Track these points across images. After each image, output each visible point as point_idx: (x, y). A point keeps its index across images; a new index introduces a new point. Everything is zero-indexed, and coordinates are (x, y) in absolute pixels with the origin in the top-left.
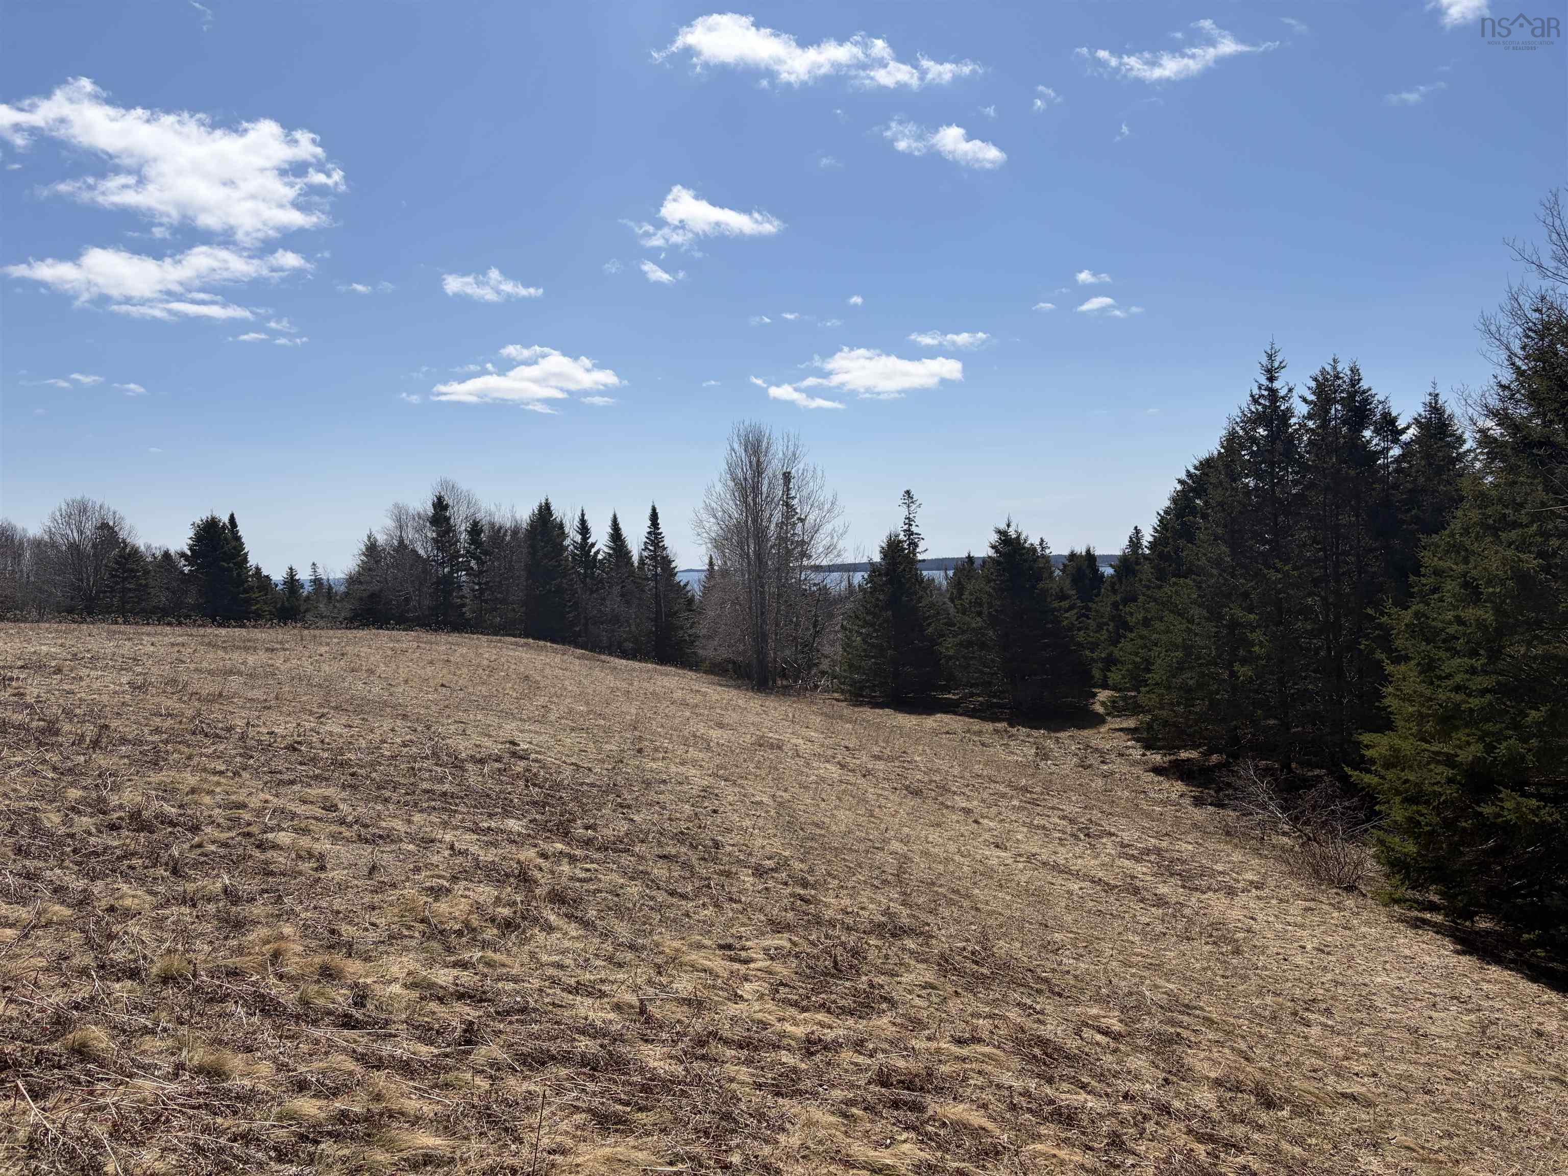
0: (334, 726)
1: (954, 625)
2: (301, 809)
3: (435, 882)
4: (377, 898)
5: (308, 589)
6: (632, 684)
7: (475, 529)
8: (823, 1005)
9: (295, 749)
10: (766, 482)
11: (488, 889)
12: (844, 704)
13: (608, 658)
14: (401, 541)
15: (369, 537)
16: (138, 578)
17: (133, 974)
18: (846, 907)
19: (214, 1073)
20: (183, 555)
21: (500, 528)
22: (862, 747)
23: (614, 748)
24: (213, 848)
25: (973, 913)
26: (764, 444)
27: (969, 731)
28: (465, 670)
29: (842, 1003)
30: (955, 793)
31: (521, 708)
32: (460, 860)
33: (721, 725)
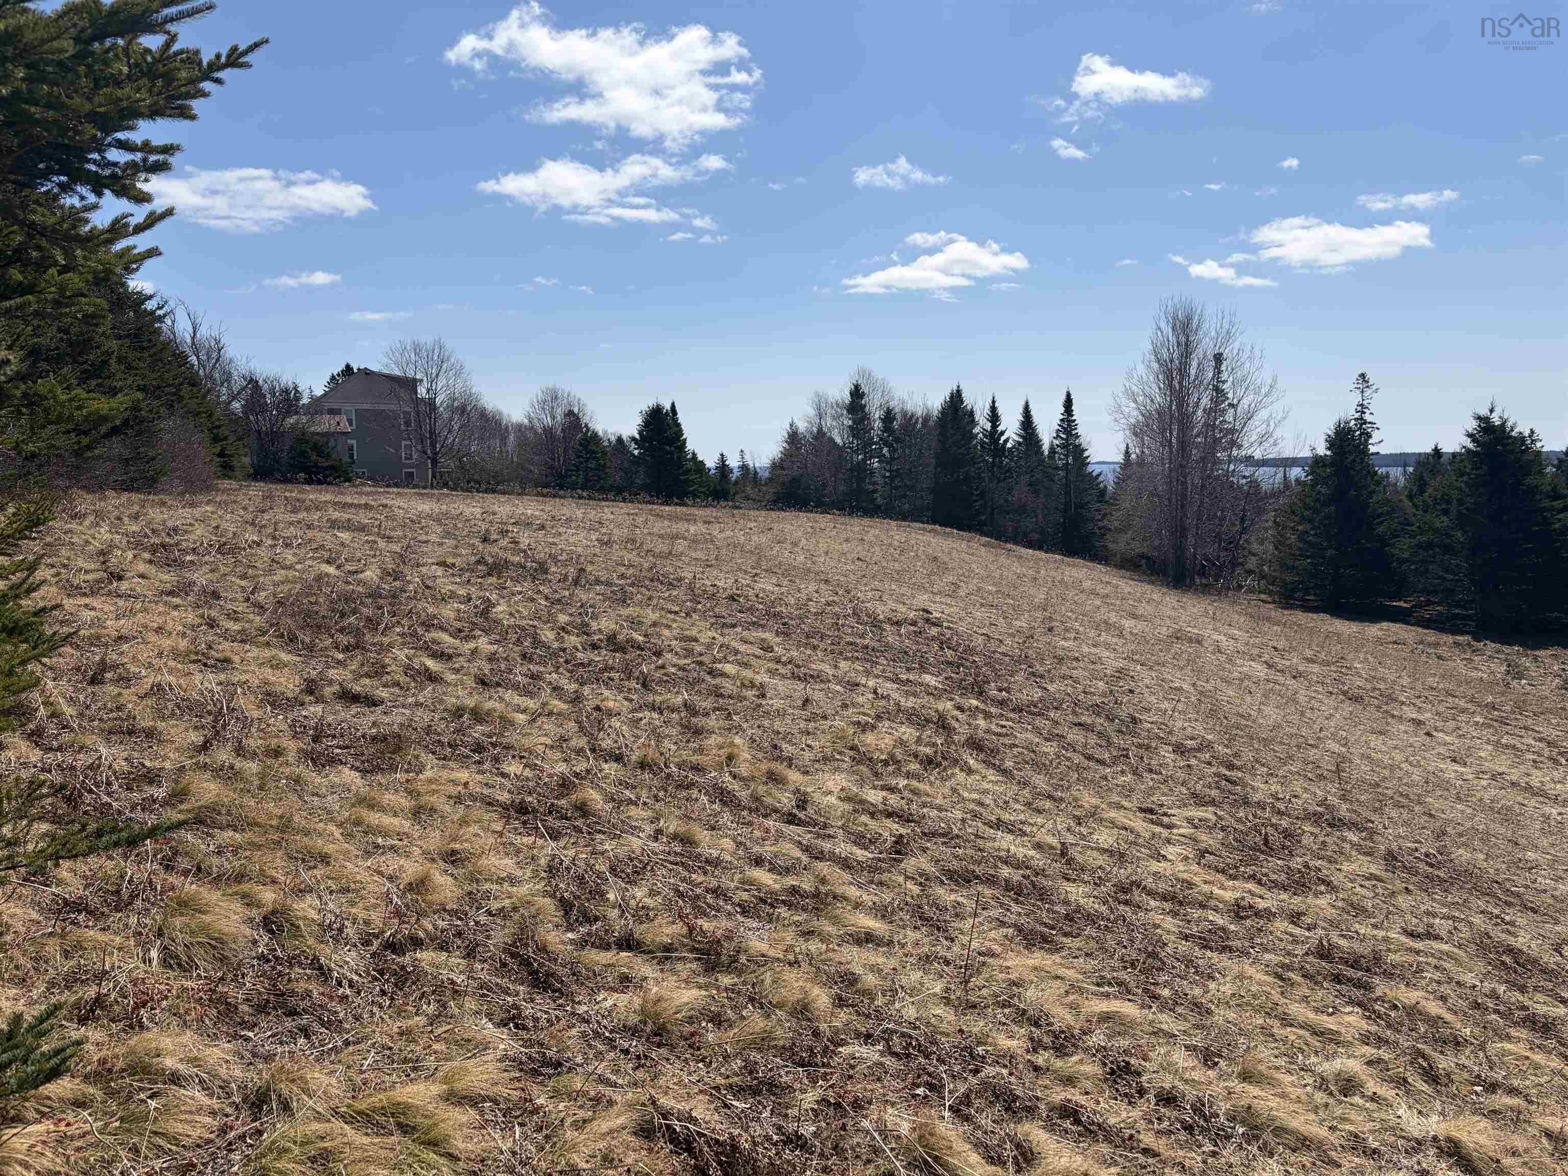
0: (766, 585)
1: (1412, 525)
2: (742, 648)
3: (862, 718)
4: (812, 725)
5: (736, 474)
6: (1039, 572)
7: (889, 417)
8: (1250, 877)
9: (734, 600)
10: (1194, 364)
11: (909, 730)
12: (1271, 606)
13: (1014, 547)
14: (820, 430)
15: (791, 425)
16: (598, 459)
17: (618, 758)
18: (1277, 793)
19: (687, 841)
20: (633, 439)
21: (912, 416)
22: (1293, 649)
23: (1025, 625)
24: (673, 670)
25: (1427, 818)
26: (1195, 321)
27: (1421, 642)
28: (877, 548)
29: (1274, 877)
30: (1403, 703)
31: (932, 584)
32: (883, 703)
33: (1134, 616)
